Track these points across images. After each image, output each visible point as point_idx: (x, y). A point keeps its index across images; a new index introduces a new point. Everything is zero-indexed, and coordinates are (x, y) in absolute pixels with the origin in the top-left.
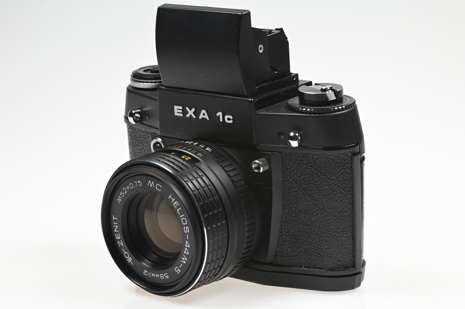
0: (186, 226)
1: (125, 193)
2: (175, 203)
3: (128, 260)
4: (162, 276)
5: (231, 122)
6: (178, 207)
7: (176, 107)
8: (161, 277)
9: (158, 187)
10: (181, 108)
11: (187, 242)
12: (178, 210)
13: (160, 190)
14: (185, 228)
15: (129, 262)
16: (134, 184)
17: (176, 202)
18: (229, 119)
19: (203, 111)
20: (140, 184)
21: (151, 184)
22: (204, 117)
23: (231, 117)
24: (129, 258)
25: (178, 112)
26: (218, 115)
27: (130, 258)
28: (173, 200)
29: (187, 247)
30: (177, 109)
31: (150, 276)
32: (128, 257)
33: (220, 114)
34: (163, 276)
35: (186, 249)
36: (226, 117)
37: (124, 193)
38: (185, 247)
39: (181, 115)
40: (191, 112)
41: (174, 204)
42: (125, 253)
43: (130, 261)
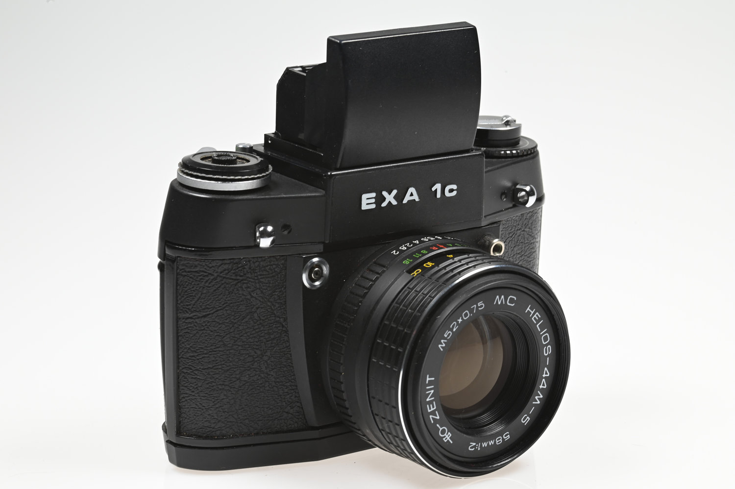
0: (547, 345)
1: (454, 330)
2: (535, 316)
3: (444, 439)
4: (500, 438)
5: (455, 193)
6: (538, 321)
7: (365, 197)
8: (497, 442)
9: (512, 301)
10: (374, 195)
11: (546, 369)
12: (538, 326)
13: (513, 304)
14: (546, 349)
15: (446, 441)
16: (471, 311)
17: (537, 313)
18: (451, 191)
19: (412, 190)
20: (482, 306)
21: (499, 300)
22: (412, 198)
23: (454, 187)
24: (447, 434)
25: (367, 204)
26: (433, 189)
27: (449, 433)
28: (532, 312)
29: (546, 378)
30: (367, 199)
31: (479, 449)
32: (445, 435)
33: (438, 187)
34: (501, 440)
35: (544, 380)
36: (448, 188)
37: (452, 331)
38: (543, 378)
39: (373, 206)
40: (390, 198)
41: (533, 319)
42: (441, 429)
43: (448, 438)
